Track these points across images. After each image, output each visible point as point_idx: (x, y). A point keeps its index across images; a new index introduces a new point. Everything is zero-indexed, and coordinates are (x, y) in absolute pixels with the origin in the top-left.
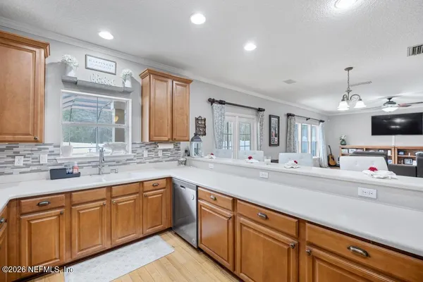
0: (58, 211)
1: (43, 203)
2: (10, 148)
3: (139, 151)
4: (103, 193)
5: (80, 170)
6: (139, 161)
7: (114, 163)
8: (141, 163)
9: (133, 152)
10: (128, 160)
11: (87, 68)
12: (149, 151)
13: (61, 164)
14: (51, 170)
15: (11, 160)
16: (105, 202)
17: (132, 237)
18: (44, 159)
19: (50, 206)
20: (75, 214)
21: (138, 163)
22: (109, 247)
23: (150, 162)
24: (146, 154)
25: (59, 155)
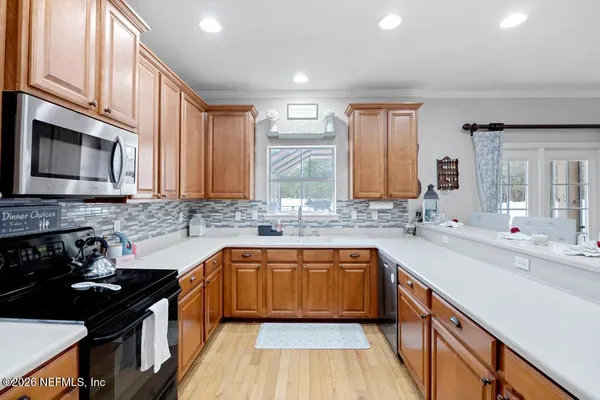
0: (257, 265)
1: (246, 255)
2: (232, 204)
3: (345, 211)
4: (294, 255)
5: (283, 229)
6: (344, 223)
7: (317, 224)
8: (347, 226)
9: (338, 211)
10: (332, 221)
11: (289, 119)
12: (358, 212)
13: (268, 221)
14: (260, 227)
15: (233, 214)
16: (296, 265)
17: (325, 314)
18: (255, 215)
19: (250, 259)
20: (269, 271)
21: (344, 226)
22: (300, 316)
23: (360, 227)
24: (354, 215)
25: (265, 212)
